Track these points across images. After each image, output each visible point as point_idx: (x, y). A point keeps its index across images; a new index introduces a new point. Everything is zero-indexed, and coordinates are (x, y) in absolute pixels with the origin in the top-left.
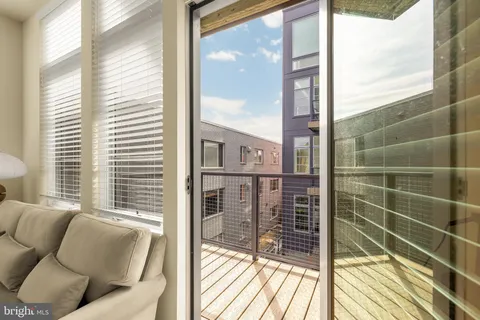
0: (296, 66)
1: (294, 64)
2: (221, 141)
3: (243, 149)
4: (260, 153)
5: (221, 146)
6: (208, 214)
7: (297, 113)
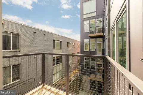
0: (85, 17)
1: (84, 16)
2: (61, 40)
3: (68, 43)
4: (74, 44)
5: (61, 42)
6: (57, 63)
7: (85, 32)
